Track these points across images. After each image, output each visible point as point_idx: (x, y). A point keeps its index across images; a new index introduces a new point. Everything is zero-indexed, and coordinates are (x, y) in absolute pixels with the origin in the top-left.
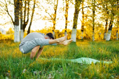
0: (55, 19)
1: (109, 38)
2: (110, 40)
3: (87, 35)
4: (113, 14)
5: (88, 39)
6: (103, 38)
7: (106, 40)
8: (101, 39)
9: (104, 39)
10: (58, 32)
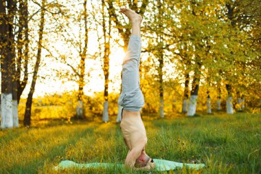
0: (82, 76)
1: (192, 111)
2: (196, 116)
3: (148, 104)
4: (199, 63)
5: (150, 113)
6: (181, 111)
7: (188, 114)
8: (178, 112)
9: (184, 112)
10: (89, 102)
